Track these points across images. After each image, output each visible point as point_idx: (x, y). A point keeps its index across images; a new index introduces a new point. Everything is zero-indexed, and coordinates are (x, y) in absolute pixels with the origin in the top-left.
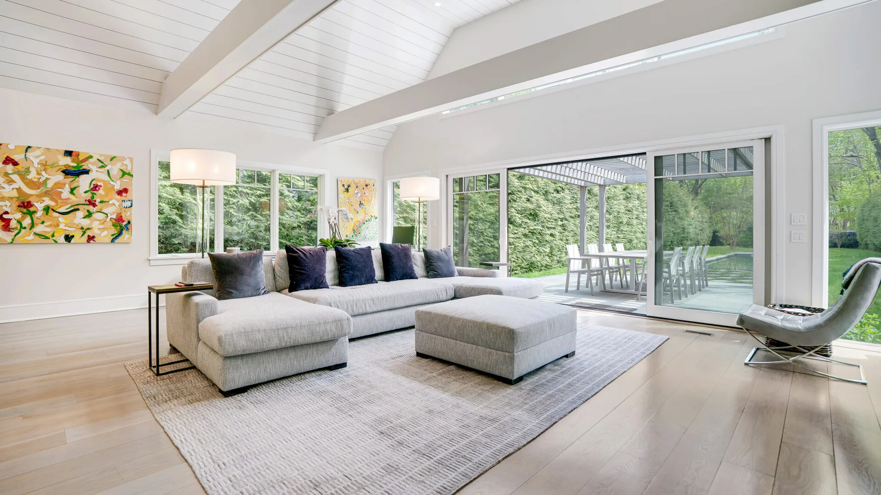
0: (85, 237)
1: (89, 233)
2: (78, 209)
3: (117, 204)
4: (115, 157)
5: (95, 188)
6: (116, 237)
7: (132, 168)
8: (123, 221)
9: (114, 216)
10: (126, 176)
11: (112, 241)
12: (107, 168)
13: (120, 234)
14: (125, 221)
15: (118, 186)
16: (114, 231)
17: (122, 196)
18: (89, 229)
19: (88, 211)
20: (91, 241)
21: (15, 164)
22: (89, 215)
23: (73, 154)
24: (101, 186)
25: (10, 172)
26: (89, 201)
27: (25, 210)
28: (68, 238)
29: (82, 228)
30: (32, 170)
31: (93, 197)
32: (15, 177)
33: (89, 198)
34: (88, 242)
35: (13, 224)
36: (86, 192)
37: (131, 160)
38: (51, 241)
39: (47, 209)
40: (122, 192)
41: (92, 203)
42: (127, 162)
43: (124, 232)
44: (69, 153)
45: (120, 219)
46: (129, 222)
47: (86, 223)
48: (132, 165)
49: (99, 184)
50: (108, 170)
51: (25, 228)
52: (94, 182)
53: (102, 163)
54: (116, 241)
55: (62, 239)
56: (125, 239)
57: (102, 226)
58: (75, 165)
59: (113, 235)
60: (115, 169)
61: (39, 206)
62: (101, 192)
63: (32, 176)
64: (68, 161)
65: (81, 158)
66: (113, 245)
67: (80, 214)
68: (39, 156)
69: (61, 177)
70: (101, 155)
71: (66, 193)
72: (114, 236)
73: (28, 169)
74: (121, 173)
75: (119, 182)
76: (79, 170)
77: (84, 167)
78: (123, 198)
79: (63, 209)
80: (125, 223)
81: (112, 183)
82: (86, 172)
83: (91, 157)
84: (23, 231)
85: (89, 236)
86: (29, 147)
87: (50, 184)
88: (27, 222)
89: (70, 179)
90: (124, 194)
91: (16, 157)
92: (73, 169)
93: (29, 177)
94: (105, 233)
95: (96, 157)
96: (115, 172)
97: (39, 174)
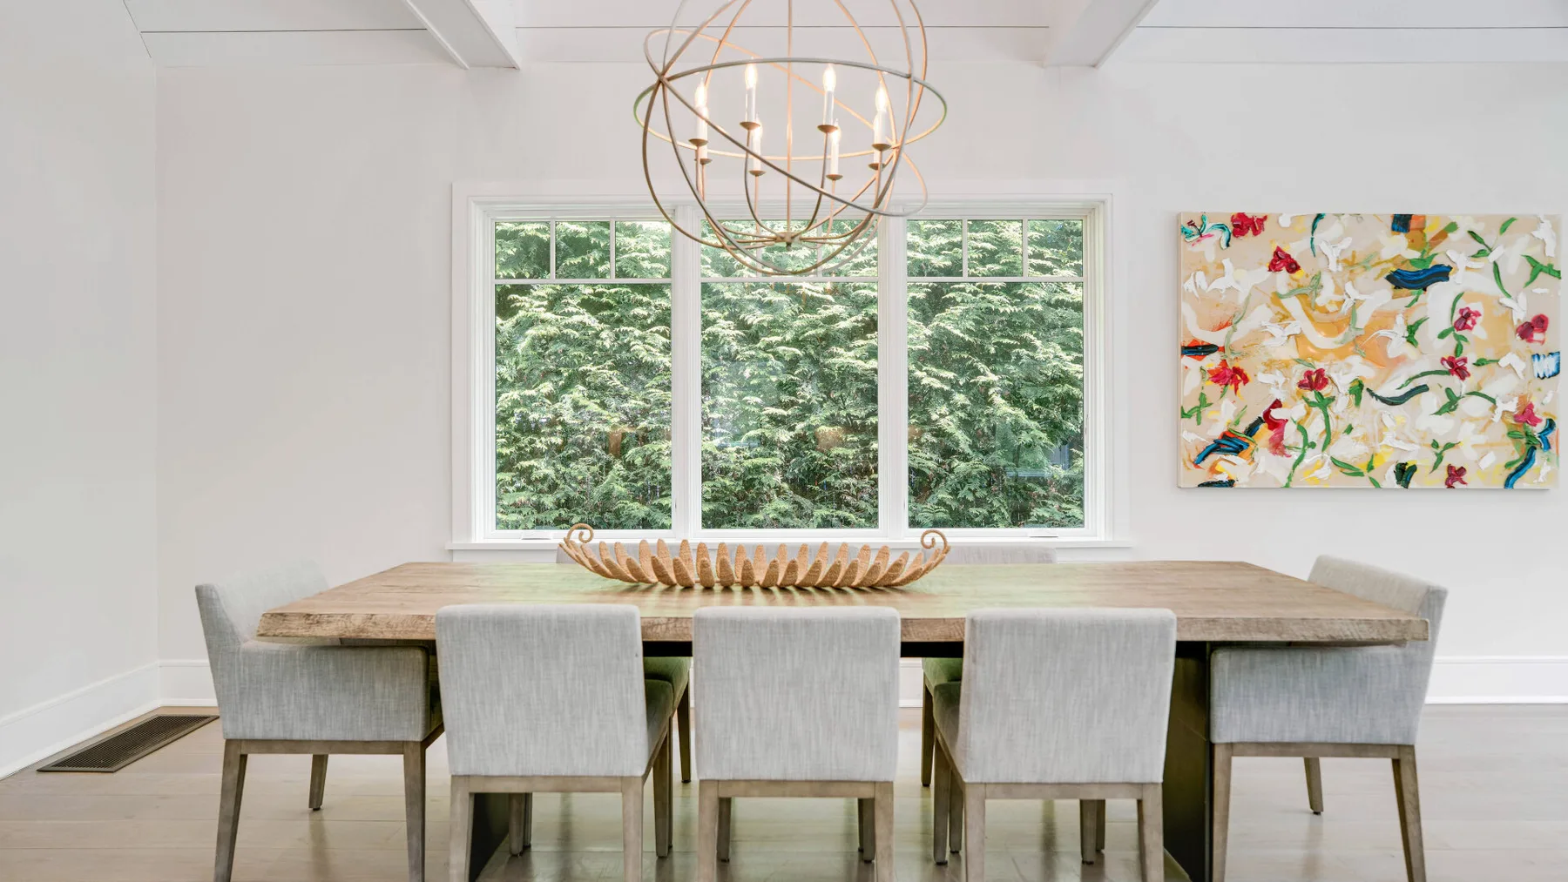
0: (1442, 473)
1: (1451, 458)
2: (1424, 388)
3: (1520, 366)
4: (1512, 220)
5: (1465, 319)
6: (1518, 470)
7: (1557, 250)
8: (1535, 421)
9: (1512, 407)
10: (1541, 276)
11: (1508, 483)
12: (1492, 257)
13: (1528, 460)
14: (1540, 420)
15: (1522, 315)
16: (1513, 453)
17: (1530, 341)
18: (1449, 446)
19: (1448, 391)
20: (1457, 484)
21: (1293, 267)
22: (1451, 404)
23: (1413, 224)
24: (1477, 314)
25: (1283, 290)
26: (1451, 361)
27: (1311, 395)
28: (1404, 473)
29: (1435, 445)
30: (1326, 280)
31: (1458, 349)
32: (1293, 305)
33: (1449, 353)
34: (1450, 486)
35: (1290, 434)
36: (1442, 335)
37: (1556, 227)
38: (1363, 482)
39: (1358, 389)
40: (1533, 327)
41: (1456, 367)
42: (1543, 232)
43: (1538, 454)
44: (1402, 223)
45: (1526, 415)
46: (1551, 425)
47: (1443, 427)
48: (1558, 240)
49: (1473, 307)
50: (1495, 264)
51: (1313, 445)
52: (1461, 305)
53: (1481, 241)
54: (1519, 484)
55: (1390, 479)
56: (1541, 479)
57: (1481, 439)
58: (1416, 255)
59: (1508, 465)
61: (1341, 380)
62: (1478, 331)
63: (1326, 297)
64: (1398, 248)
65: (1431, 232)
66: (1509, 493)
67: (1432, 400)
68: (1340, 240)
69: (1384, 294)
70: (1477, 219)
71: (1397, 345)
72: (1512, 470)
73: (1317, 277)
74: (1528, 269)
75: (1522, 298)
76: (1425, 271)
77: (1438, 260)
78: (1535, 347)
79: (1390, 390)
80: (1540, 427)
81: (1506, 301)
82: (1442, 273)
83: (1453, 227)
84: (1309, 451)
85: (1450, 468)
86: (1319, 217)
87: (1363, 318)
88: (1316, 428)
89: (1407, 296)
90: (1537, 336)
91: (1295, 250)
92: (1413, 269)
93: (1320, 301)
94: (1489, 460)
95: (1465, 225)
96: (1514, 268)
97: (1339, 290)
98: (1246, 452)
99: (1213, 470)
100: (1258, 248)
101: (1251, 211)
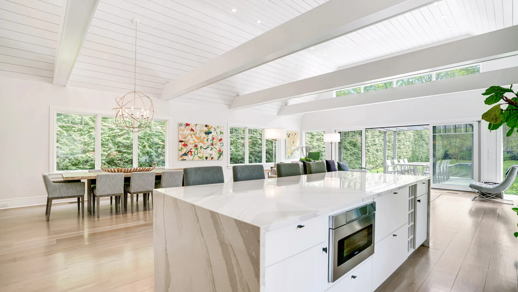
1: (212, 156)
2: (209, 147)
3: (219, 144)
4: (218, 126)
5: (213, 139)
7: (223, 131)
9: (218, 150)
10: (221, 134)
11: (218, 159)
12: (216, 131)
13: (220, 156)
15: (219, 138)
16: (218, 155)
18: (212, 154)
19: (211, 147)
20: (212, 159)
21: (193, 131)
22: (212, 149)
23: (208, 126)
25: (192, 134)
26: (212, 144)
27: (195, 148)
28: (206, 158)
29: (210, 154)
30: (197, 133)
31: (213, 142)
32: (193, 136)
33: (212, 143)
35: (193, 153)
36: (211, 141)
37: (223, 128)
38: (202, 159)
39: (201, 147)
40: (221, 140)
41: (212, 145)
42: (222, 128)
43: (221, 155)
44: (206, 126)
45: (220, 151)
46: (222, 152)
47: (211, 152)
48: (223, 129)
49: (214, 137)
51: (196, 154)
52: (213, 137)
53: (215, 129)
54: (219, 159)
55: (205, 159)
56: (221, 158)
57: (215, 154)
58: (208, 130)
59: (218, 157)
60: (218, 131)
61: (199, 146)
62: (215, 140)
63: (197, 135)
64: (206, 129)
65: (210, 127)
66: (218, 161)
67: (209, 149)
68: (199, 128)
69: (204, 135)
70: (215, 126)
71: (206, 142)
73: (196, 132)
77: (210, 131)
78: (221, 142)
79: (205, 148)
80: (221, 152)
81: (218, 137)
82: (211, 133)
83: (212, 127)
84: (195, 155)
86: (197, 124)
87: (202, 138)
88: (196, 152)
89: (207, 135)
90: (221, 141)
91: (194, 128)
92: (208, 132)
93: (197, 136)
94: (216, 156)
95: (213, 127)
96: (219, 133)
97: (199, 134)
98: (187, 155)
99: (183, 158)
100: (189, 128)
101: (188, 123)
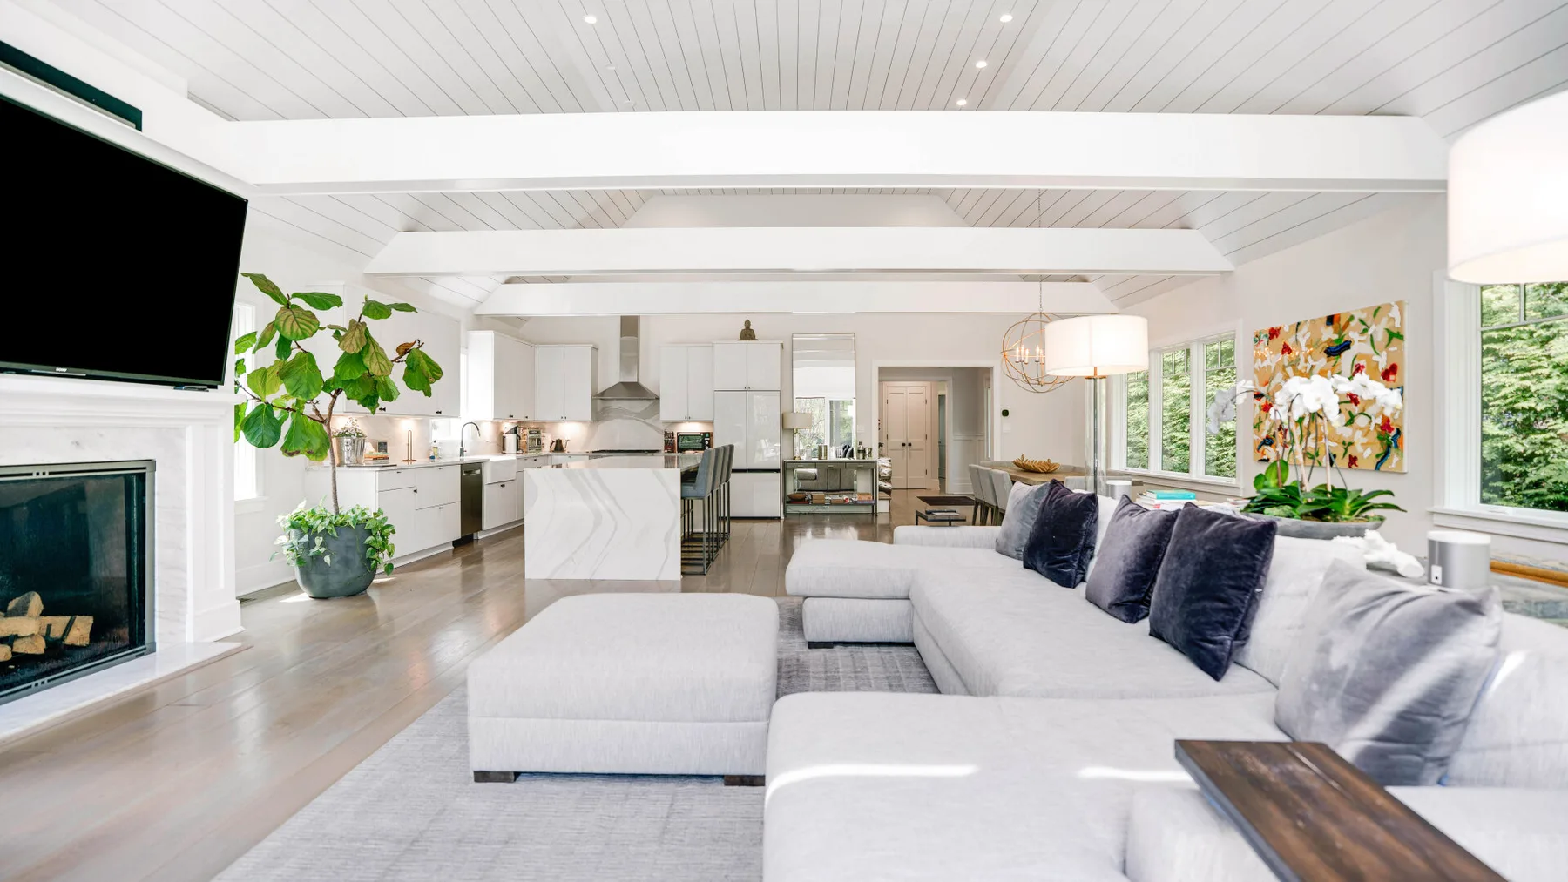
0: (1347, 460)
1: (1351, 451)
4: (1379, 308)
5: (1358, 371)
6: (1382, 459)
7: (1401, 323)
8: (1391, 430)
9: (1379, 421)
10: (1395, 340)
11: (1377, 468)
12: (1370, 332)
13: (1386, 454)
14: (1393, 429)
15: (1383, 364)
16: (1379, 450)
17: (1388, 380)
18: (1351, 444)
19: (1350, 412)
20: (1353, 466)
21: (1289, 351)
22: (1352, 420)
23: (1335, 320)
24: (1363, 367)
25: (1286, 364)
26: (1352, 395)
28: (1332, 458)
29: (1344, 443)
30: (1301, 356)
32: (1290, 370)
34: (1350, 467)
37: (1400, 308)
38: (1315, 461)
40: (1389, 372)
41: (1353, 399)
42: (1395, 313)
43: (1393, 450)
44: (1330, 320)
45: (1386, 426)
46: (1399, 432)
47: (1347, 433)
48: (1402, 316)
49: (1362, 362)
50: (1371, 336)
52: (1356, 362)
53: (1364, 324)
54: (1381, 467)
55: (1325, 461)
56: (1393, 466)
57: (1365, 440)
58: (1337, 337)
59: (1378, 456)
60: (1378, 331)
63: (1301, 365)
64: (1329, 334)
65: (1342, 322)
66: (1377, 474)
67: (1343, 418)
68: (1306, 335)
69: (1323, 360)
70: (1363, 311)
72: (1379, 459)
73: (1298, 355)
74: (1387, 335)
75: (1384, 354)
76: (1340, 345)
77: (1346, 339)
78: (1391, 384)
80: (1393, 433)
81: (1377, 357)
82: (1347, 346)
83: (1352, 318)
85: (1350, 456)
86: (1299, 324)
89: (1333, 360)
90: (1392, 377)
91: (1290, 342)
92: (1335, 345)
93: (1299, 367)
94: (1368, 452)
95: (1358, 316)
96: (1381, 337)
97: (1306, 361)
98: (1273, 445)
99: (1263, 454)
100: (1278, 342)
101: (1275, 326)
